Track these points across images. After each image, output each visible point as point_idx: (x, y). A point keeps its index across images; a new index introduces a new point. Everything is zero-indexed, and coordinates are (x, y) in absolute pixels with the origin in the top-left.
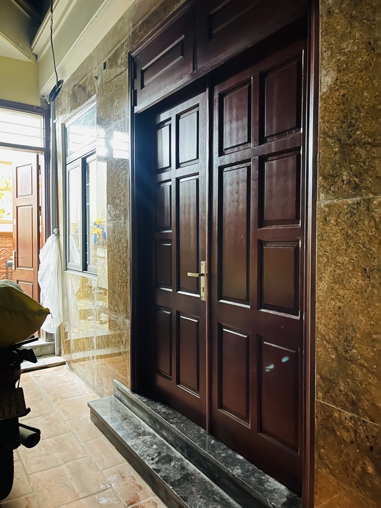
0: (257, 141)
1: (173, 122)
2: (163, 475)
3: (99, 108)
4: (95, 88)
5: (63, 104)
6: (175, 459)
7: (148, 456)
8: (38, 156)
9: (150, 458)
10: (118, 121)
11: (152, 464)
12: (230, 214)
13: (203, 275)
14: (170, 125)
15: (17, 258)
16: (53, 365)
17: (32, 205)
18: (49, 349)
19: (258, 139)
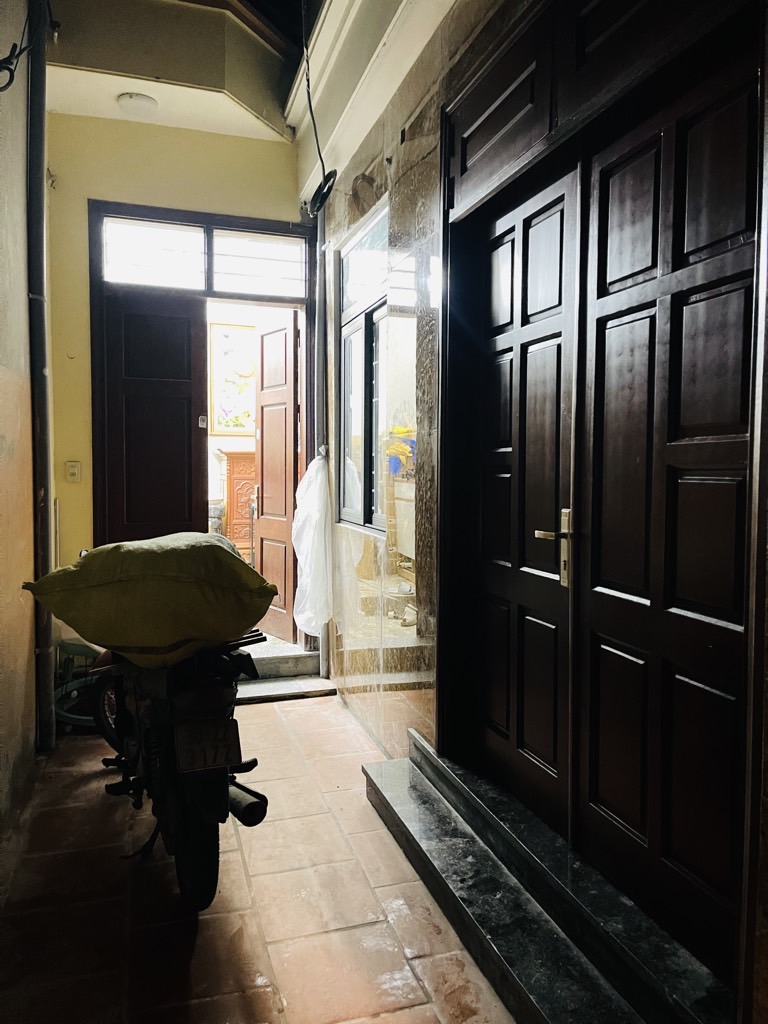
0: (668, 263)
1: (518, 235)
2: (478, 911)
3: (392, 218)
4: (386, 179)
5: (337, 215)
6: (504, 888)
7: (455, 873)
8: (296, 313)
9: (459, 879)
10: (424, 241)
11: (461, 889)
12: (616, 414)
13: (564, 536)
14: (513, 241)
15: (261, 499)
16: (315, 694)
17: (285, 403)
18: (310, 666)
19: (670, 260)
